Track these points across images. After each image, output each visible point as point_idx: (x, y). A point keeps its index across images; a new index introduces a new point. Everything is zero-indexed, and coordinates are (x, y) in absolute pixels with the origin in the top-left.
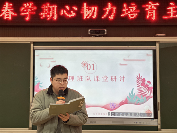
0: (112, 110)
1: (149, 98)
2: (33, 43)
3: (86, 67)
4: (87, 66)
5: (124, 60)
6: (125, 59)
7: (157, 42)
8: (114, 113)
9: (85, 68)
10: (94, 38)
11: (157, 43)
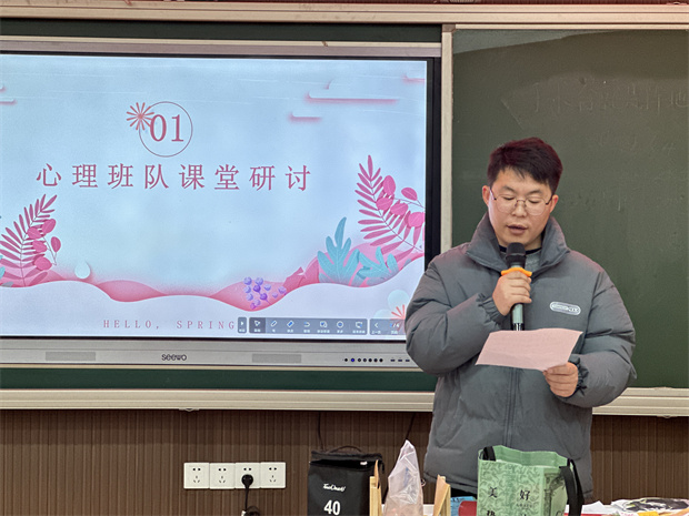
0: (254, 308)
1: (407, 258)
3: (148, 128)
5: (309, 99)
6: (313, 95)
7: (444, 26)
8: (262, 320)
9: (143, 132)
10: (181, 3)
11: (447, 31)
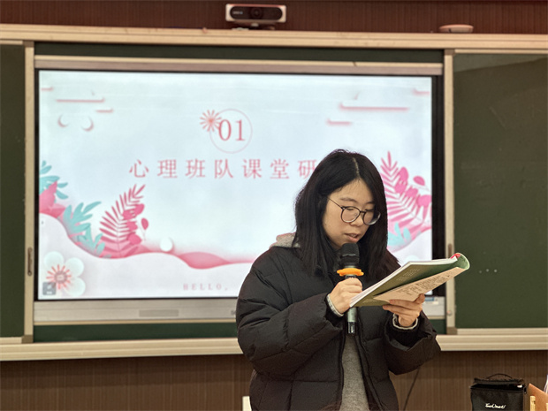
1: (418, 230)
2: (33, 43)
3: (217, 131)
4: (218, 125)
5: (342, 107)
6: (345, 105)
7: (446, 51)
9: (213, 134)
10: (246, 32)
11: (448, 54)
